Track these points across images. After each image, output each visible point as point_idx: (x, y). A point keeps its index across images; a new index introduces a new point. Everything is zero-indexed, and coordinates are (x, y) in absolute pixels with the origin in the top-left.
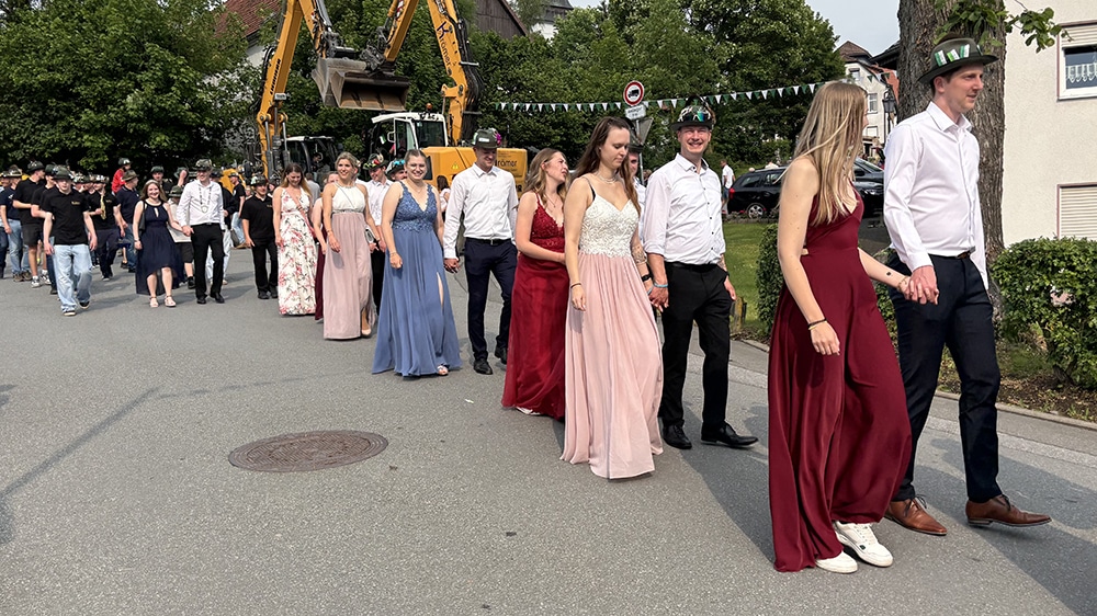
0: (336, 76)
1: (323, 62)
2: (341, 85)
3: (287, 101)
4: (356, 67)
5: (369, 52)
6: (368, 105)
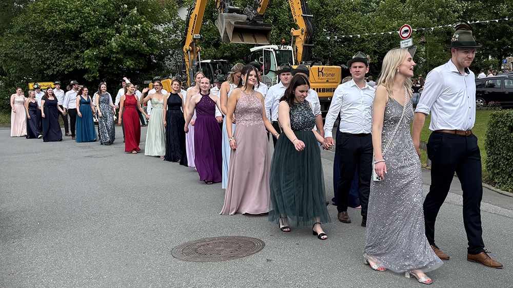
0: (229, 23)
1: (222, 15)
2: (232, 29)
3: (201, 39)
4: (241, 18)
5: (249, 9)
6: (247, 41)
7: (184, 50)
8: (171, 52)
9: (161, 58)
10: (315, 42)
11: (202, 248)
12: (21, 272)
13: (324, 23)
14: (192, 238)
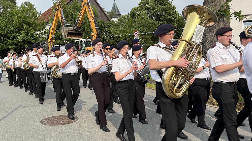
0: (66, 31)
1: (63, 28)
4: (71, 29)
5: (74, 25)
7: (48, 41)
13: (104, 31)
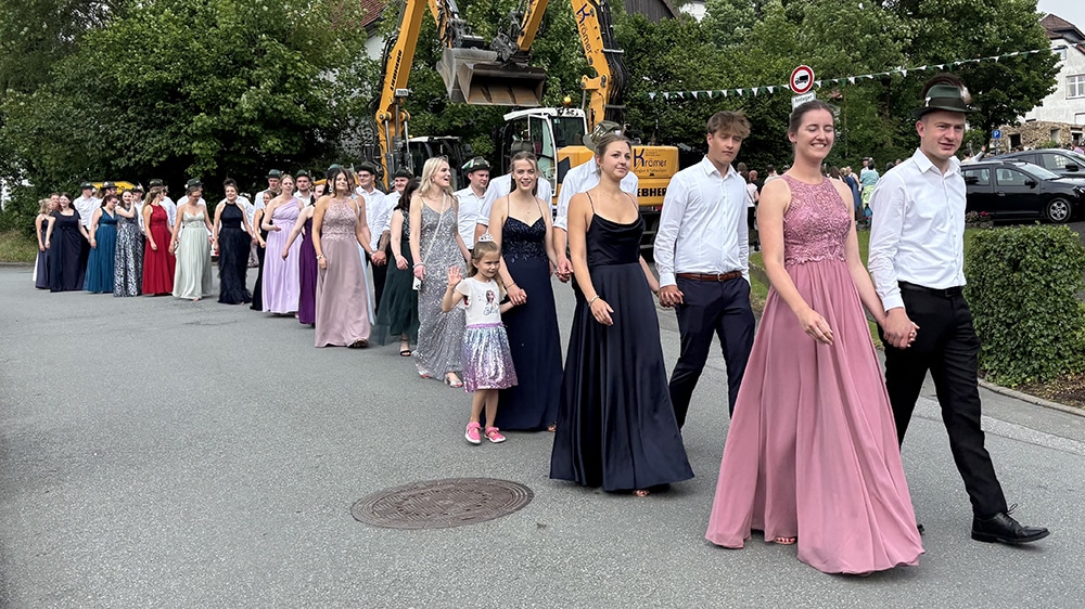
0: (464, 68)
1: (449, 53)
2: (470, 77)
3: (409, 97)
4: (486, 59)
5: (500, 40)
6: (499, 100)
7: (377, 118)
8: (352, 123)
9: (332, 134)
10: (627, 100)
11: (410, 501)
12: (61, 550)
13: (645, 66)
14: (393, 482)
